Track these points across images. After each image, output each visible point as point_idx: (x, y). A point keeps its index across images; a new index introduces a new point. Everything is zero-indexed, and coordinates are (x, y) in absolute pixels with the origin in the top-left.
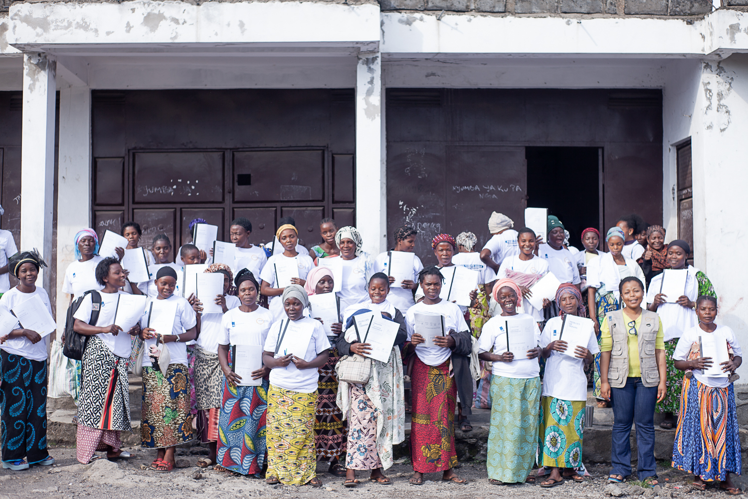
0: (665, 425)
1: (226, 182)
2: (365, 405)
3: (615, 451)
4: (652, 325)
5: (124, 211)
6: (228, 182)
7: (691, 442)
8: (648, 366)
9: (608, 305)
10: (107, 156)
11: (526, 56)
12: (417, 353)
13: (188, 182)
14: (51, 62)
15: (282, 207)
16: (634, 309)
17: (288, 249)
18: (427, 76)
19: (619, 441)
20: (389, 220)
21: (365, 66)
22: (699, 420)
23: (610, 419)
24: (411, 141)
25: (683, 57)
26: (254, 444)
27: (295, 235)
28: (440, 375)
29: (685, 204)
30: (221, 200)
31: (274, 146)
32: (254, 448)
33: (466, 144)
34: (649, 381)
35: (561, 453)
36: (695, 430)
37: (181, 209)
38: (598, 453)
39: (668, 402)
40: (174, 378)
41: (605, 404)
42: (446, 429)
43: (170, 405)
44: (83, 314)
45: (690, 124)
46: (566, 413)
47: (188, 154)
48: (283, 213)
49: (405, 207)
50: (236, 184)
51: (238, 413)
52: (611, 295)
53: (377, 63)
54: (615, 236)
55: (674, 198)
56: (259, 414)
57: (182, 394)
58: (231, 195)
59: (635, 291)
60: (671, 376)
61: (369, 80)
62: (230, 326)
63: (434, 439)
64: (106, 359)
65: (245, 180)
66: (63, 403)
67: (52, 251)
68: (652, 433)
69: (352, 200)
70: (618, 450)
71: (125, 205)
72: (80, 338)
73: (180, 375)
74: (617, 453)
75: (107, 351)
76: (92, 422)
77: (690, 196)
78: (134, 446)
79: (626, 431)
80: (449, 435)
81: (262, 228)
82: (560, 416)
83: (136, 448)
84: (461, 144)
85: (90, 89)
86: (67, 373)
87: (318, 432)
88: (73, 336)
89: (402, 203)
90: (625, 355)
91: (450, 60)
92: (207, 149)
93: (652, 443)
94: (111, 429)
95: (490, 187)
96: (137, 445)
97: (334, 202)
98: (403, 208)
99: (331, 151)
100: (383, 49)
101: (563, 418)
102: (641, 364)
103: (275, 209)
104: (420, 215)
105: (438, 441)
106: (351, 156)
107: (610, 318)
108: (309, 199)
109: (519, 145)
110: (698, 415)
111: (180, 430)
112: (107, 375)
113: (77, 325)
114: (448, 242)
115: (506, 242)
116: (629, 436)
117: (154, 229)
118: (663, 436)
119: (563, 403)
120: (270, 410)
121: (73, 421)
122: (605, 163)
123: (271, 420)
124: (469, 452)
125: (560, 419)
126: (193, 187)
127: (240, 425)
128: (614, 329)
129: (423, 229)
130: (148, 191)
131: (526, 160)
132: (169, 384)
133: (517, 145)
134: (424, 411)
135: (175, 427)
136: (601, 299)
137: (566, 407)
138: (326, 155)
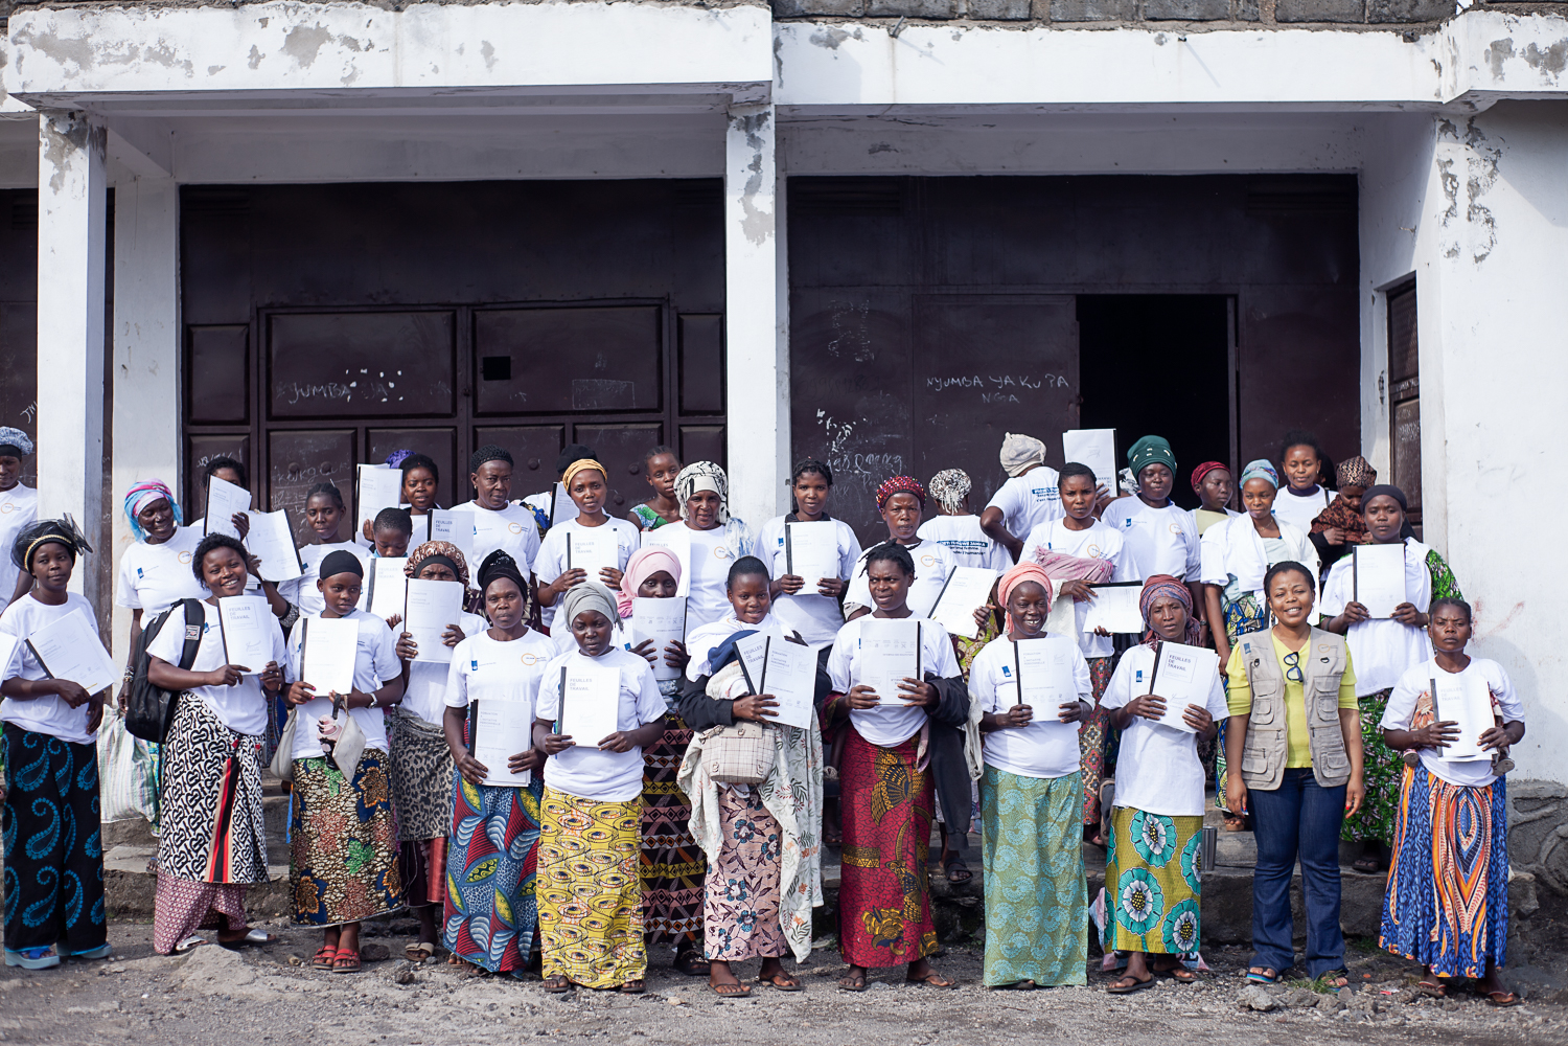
0: (1364, 864)
1: (459, 374)
2: (750, 829)
3: (1260, 920)
4: (1332, 660)
5: (249, 434)
6: (464, 375)
7: (1414, 896)
8: (1325, 744)
9: (1244, 620)
10: (214, 322)
11: (1073, 108)
12: (854, 720)
13: (382, 375)
14: (95, 129)
15: (575, 424)
16: (1293, 627)
17: (587, 511)
18: (872, 151)
19: (1268, 898)
20: (796, 449)
21: (743, 133)
22: (1430, 852)
23: (1251, 854)
24: (841, 286)
25: (1397, 110)
26: (512, 909)
27: (602, 482)
28: (899, 765)
29: (1404, 410)
30: (448, 409)
31: (558, 299)
32: (513, 918)
33: (953, 291)
34: (1328, 774)
35: (1153, 923)
36: (1421, 872)
37: (367, 429)
38: (1226, 924)
39: (1370, 819)
40: (364, 778)
41: (1242, 823)
42: (913, 877)
43: (357, 834)
44: (166, 647)
45: (1413, 246)
46: (1163, 841)
47: (381, 317)
48: (578, 436)
49: (828, 422)
50: (480, 377)
51: (483, 845)
52: (1251, 599)
53: (768, 127)
54: (1256, 479)
55: (1382, 399)
56: (524, 848)
57: (381, 812)
58: (470, 399)
59: (1296, 592)
60: (1380, 766)
61: (751, 161)
62: (468, 669)
63: (888, 897)
64: (213, 738)
65: (498, 369)
66: (128, 832)
67: (103, 519)
68: (1335, 881)
69: (720, 408)
70: (1266, 918)
71: (251, 422)
72: (159, 695)
73: (375, 771)
74: (1265, 922)
75: (214, 723)
76: (191, 869)
77: (1415, 394)
78: (274, 917)
79: (1282, 879)
80: (919, 890)
81: (536, 468)
82: (1151, 847)
83: (280, 921)
84: (944, 292)
85: (177, 183)
86: (136, 770)
87: (650, 883)
88: (145, 691)
89: (824, 413)
90: (1279, 722)
91: (918, 118)
92: (419, 305)
93: (1334, 901)
94: (229, 882)
95: (1003, 379)
96: (280, 916)
97: (682, 413)
98: (824, 424)
99: (675, 307)
100: (779, 96)
101: (1157, 851)
102: (1311, 740)
103: (561, 427)
104: (860, 437)
105: (897, 903)
106: (717, 317)
107: (1247, 646)
108: (630, 407)
109: (1063, 292)
110: (1428, 842)
111: (379, 885)
112: (215, 771)
113: (155, 670)
114: (912, 493)
115: (1033, 492)
116: (1288, 888)
117: (312, 471)
118: (1360, 888)
119: (1157, 820)
120: (545, 839)
121: (148, 868)
122: (1240, 326)
123: (549, 859)
124: (961, 924)
125: (1151, 854)
126: (392, 385)
127: (487, 869)
128: (1256, 670)
129: (866, 467)
130: (299, 393)
131: (1078, 323)
132: (355, 792)
133: (1058, 292)
134: (867, 841)
135: (370, 879)
136: (1231, 609)
137: (1162, 829)
138: (665, 317)
